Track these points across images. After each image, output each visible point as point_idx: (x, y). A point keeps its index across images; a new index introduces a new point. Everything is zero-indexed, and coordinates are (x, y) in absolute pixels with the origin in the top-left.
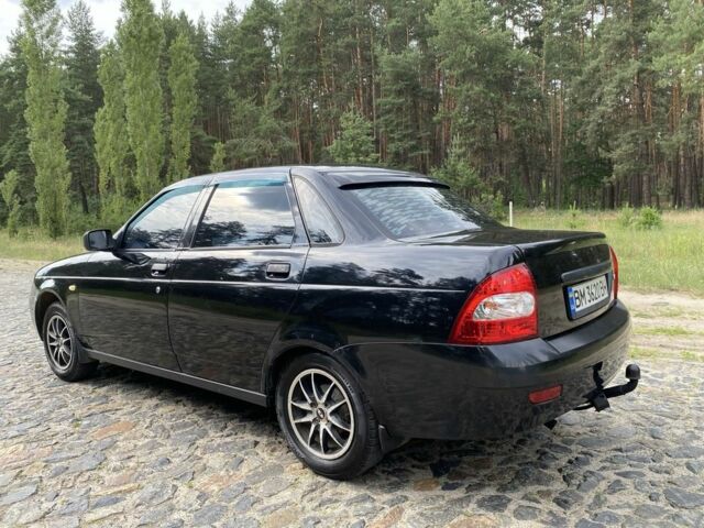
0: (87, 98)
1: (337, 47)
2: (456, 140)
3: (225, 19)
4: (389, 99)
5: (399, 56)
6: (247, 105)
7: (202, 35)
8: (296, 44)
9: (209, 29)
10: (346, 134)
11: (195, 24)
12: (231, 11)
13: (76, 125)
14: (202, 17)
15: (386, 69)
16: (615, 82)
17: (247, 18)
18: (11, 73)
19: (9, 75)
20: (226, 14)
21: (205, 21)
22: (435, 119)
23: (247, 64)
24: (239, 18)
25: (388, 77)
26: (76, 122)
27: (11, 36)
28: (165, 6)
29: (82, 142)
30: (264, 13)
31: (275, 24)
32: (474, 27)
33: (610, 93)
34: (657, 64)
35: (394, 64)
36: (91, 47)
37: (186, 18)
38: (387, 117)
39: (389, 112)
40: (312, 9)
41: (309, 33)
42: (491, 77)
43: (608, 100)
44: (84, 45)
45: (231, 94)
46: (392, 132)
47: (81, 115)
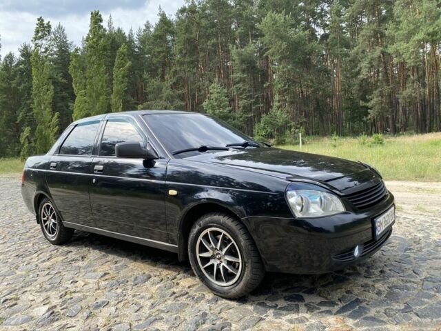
0: (64, 81)
1: (208, 46)
2: (277, 97)
3: (145, 31)
4: (238, 75)
5: (243, 50)
6: (155, 82)
7: (131, 41)
8: (184, 45)
9: (135, 37)
10: (213, 96)
11: (127, 34)
12: (148, 26)
13: (58, 97)
14: (131, 30)
15: (235, 57)
16: (368, 61)
17: (156, 30)
18: (21, 68)
19: (20, 70)
20: (145, 28)
21: (133, 32)
22: (265, 85)
23: (156, 57)
24: (152, 30)
25: (237, 62)
26: (59, 95)
27: (20, 47)
28: (110, 24)
29: (62, 107)
30: (166, 27)
31: (172, 33)
32: (286, 31)
33: (366, 67)
34: (391, 49)
35: (239, 55)
36: (67, 51)
37: (121, 31)
38: (237, 86)
39: (238, 82)
40: (193, 24)
41: (191, 38)
42: (297, 60)
43: (364, 71)
44: (62, 50)
45: (146, 75)
46: (241, 94)
47: (61, 90)
